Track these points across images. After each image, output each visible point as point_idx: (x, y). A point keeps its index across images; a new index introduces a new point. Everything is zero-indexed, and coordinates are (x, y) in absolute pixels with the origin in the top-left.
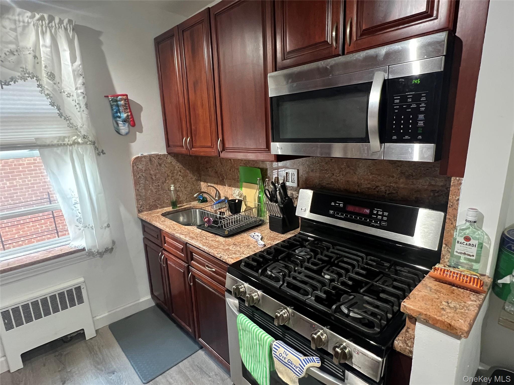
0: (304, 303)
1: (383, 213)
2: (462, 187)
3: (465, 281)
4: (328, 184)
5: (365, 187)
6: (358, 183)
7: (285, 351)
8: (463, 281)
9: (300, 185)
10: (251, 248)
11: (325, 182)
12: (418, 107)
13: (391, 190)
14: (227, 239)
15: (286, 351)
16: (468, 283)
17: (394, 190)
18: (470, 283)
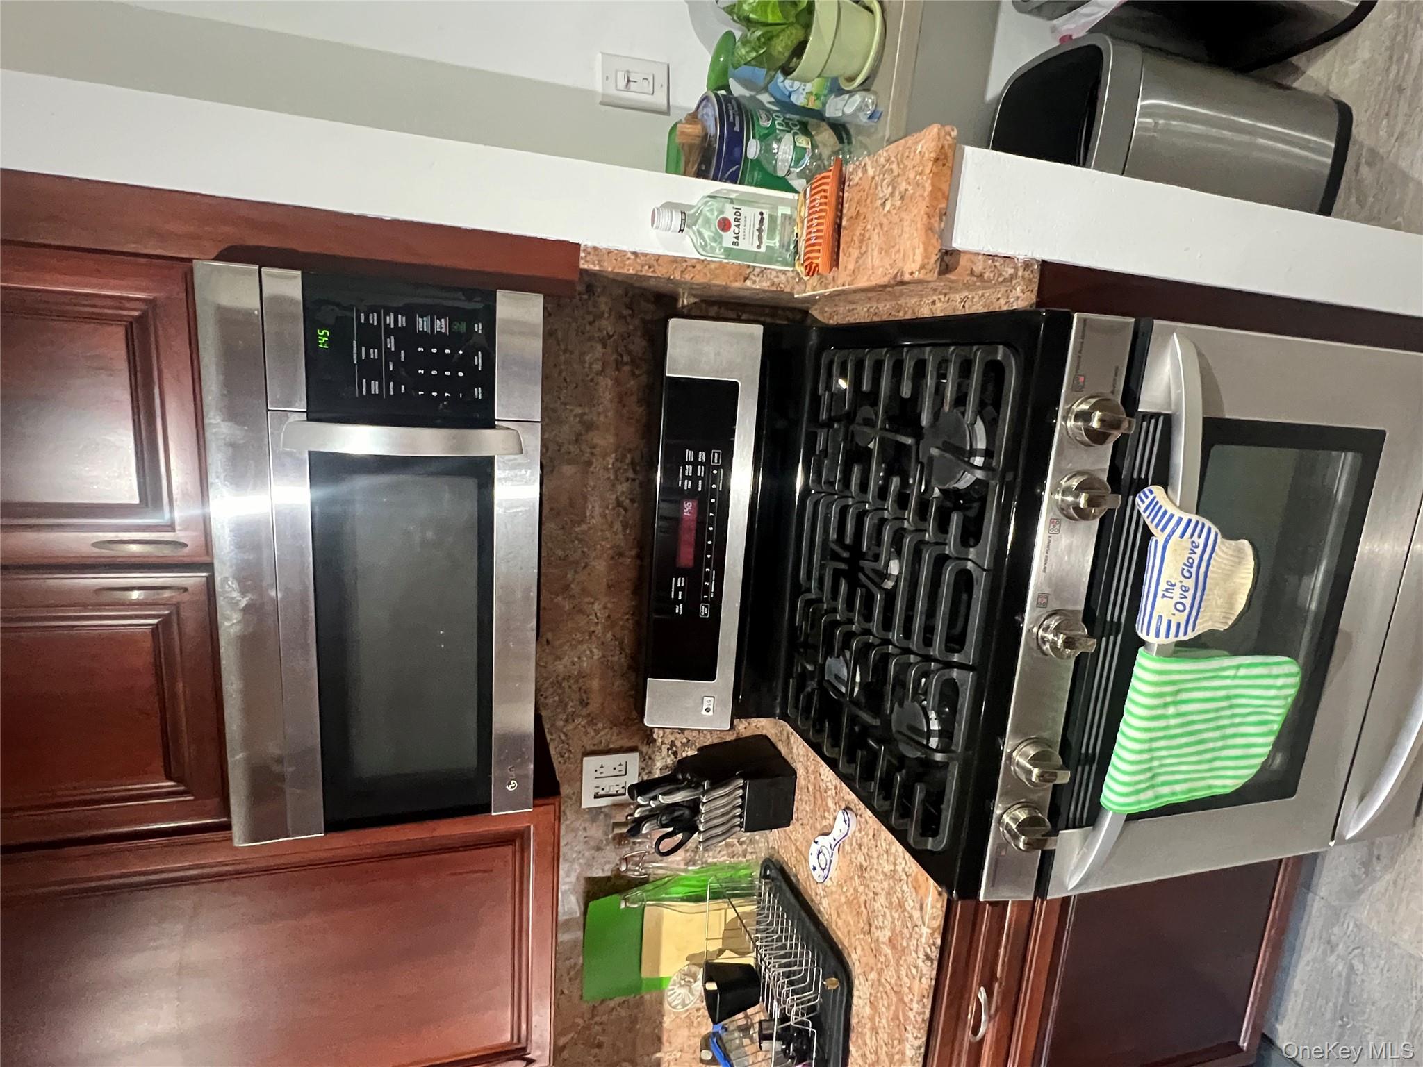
0: (994, 572)
1: (689, 463)
2: (603, 244)
3: (823, 200)
4: (622, 649)
5: (621, 536)
6: (612, 558)
7: (1164, 596)
8: (826, 204)
9: (630, 744)
10: (868, 857)
11: (616, 658)
12: (396, 331)
13: (626, 467)
14: (857, 969)
15: (1160, 594)
16: (828, 194)
17: (624, 456)
18: (825, 191)
